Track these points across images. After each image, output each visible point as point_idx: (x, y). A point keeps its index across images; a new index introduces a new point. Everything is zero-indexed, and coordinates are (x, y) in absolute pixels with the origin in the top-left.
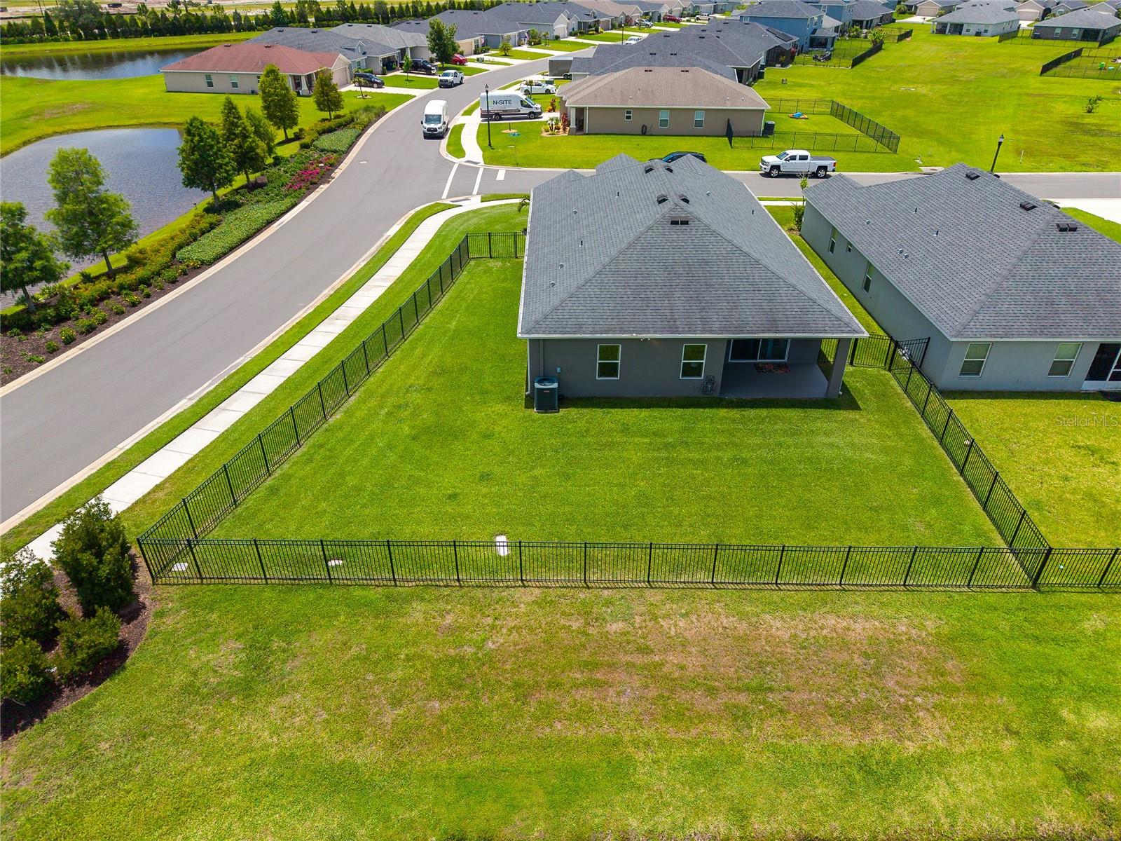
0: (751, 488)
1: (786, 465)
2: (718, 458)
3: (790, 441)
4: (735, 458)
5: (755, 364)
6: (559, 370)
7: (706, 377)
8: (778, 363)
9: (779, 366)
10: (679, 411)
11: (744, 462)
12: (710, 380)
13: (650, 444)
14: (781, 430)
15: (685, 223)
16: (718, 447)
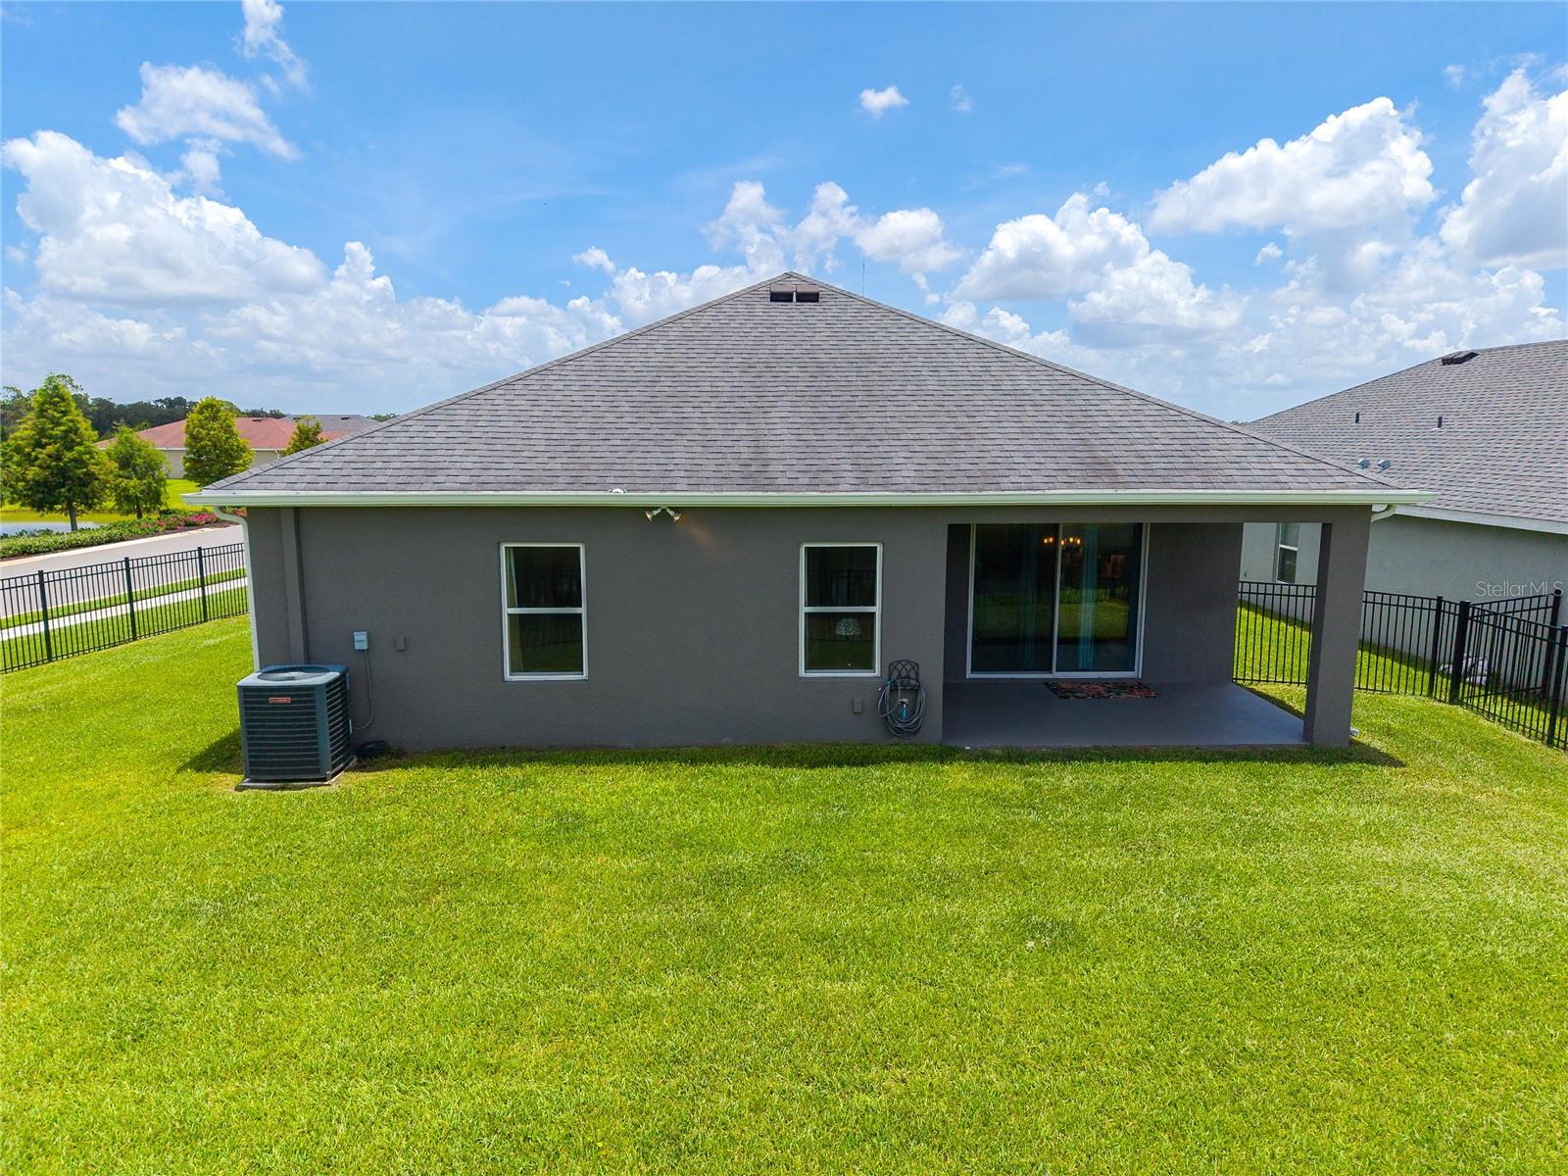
0: (1133, 1063)
1: (1268, 949)
2: (946, 926)
3: (1244, 859)
4: (1026, 926)
5: (1046, 683)
6: (361, 640)
7: (890, 668)
8: (1116, 682)
9: (1122, 686)
10: (796, 777)
11: (1067, 937)
12: (903, 681)
13: (650, 875)
14: (1194, 825)
15: (813, 297)
16: (944, 884)
